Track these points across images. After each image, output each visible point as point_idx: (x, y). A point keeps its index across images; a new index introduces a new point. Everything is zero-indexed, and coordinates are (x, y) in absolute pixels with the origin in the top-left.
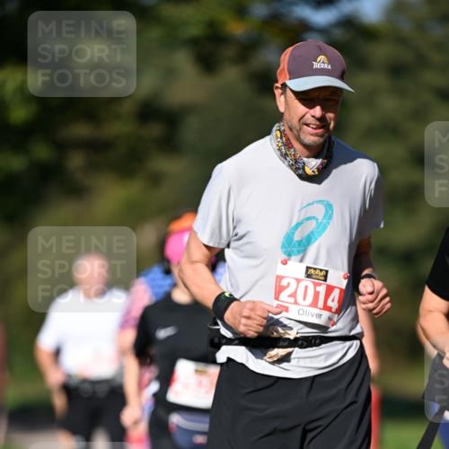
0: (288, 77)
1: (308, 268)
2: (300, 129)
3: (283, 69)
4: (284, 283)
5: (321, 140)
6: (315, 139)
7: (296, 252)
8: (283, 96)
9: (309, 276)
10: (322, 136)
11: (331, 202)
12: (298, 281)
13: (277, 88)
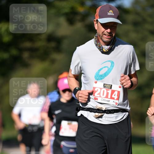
0: (99, 17)
1: (104, 84)
2: (102, 36)
3: (97, 15)
4: (96, 90)
5: (110, 40)
6: (108, 40)
7: (100, 79)
8: (97, 24)
9: (104, 87)
10: (110, 39)
11: (113, 61)
12: (101, 89)
13: (95, 21)
